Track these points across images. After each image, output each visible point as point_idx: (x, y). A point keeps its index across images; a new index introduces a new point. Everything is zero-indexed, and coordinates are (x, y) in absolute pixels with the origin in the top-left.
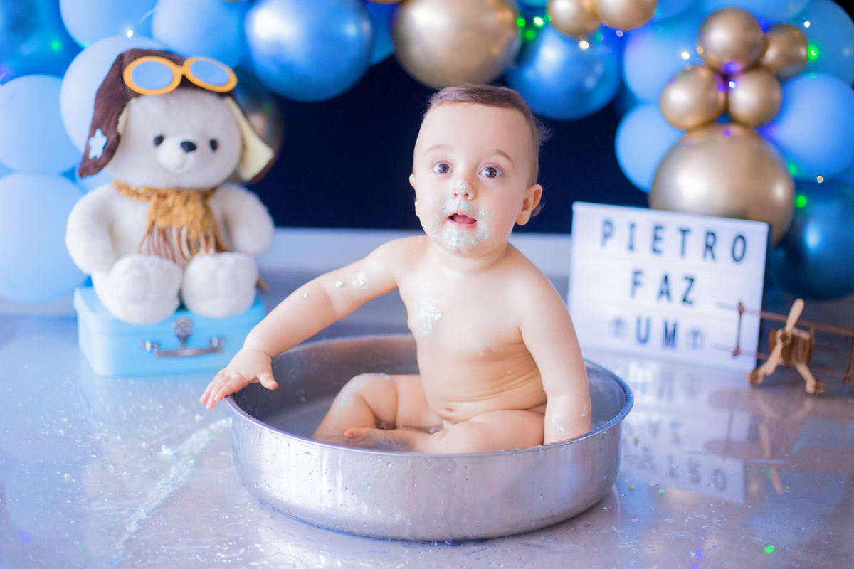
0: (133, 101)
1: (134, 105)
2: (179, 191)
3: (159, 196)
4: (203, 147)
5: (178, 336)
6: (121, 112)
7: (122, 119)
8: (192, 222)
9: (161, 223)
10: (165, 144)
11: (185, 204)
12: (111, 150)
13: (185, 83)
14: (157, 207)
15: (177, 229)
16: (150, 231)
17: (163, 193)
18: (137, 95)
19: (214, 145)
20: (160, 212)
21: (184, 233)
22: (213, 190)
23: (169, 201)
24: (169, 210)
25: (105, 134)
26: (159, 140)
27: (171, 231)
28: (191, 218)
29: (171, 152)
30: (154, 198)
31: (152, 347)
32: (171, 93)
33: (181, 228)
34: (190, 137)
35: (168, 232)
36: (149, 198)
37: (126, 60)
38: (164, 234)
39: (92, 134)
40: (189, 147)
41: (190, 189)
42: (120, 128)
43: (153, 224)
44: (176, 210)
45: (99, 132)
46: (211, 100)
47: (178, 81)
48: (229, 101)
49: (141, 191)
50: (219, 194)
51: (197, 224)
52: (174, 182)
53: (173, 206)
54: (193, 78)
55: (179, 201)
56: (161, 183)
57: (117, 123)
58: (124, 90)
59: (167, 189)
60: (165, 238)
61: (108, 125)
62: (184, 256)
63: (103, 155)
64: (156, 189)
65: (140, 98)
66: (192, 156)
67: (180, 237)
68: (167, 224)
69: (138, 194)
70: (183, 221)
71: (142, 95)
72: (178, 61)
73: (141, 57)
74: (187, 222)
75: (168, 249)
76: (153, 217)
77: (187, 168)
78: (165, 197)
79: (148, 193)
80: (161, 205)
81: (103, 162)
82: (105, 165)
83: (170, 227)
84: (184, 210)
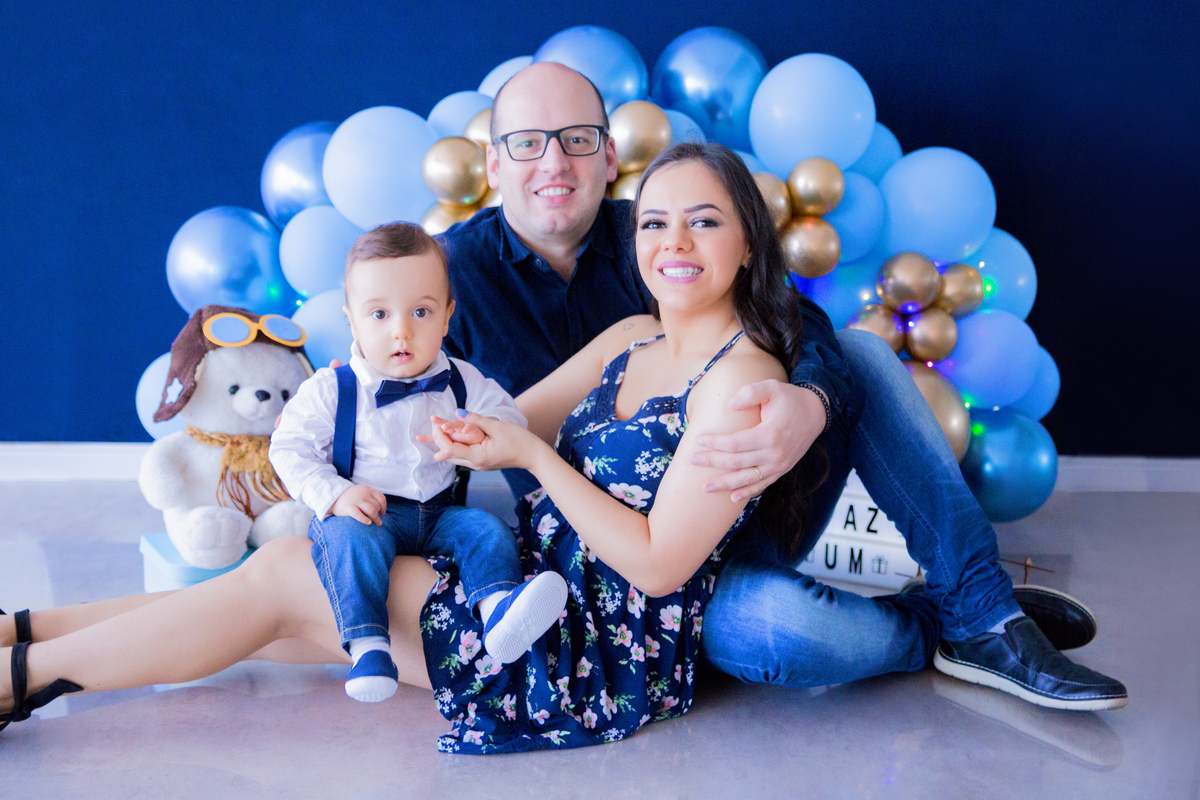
0: (211, 352)
1: (212, 357)
2: (251, 438)
3: (232, 443)
4: (276, 395)
6: (199, 363)
7: (199, 368)
8: (265, 466)
9: (234, 468)
10: (239, 393)
11: (257, 451)
12: (186, 397)
13: (261, 337)
14: (231, 453)
15: (249, 474)
16: (223, 477)
17: (235, 440)
18: (216, 347)
19: (286, 395)
20: (234, 458)
21: (258, 476)
23: (243, 448)
24: (242, 457)
25: (181, 383)
26: (235, 389)
27: (244, 477)
28: (263, 462)
29: (246, 400)
30: (228, 445)
32: (245, 347)
33: (255, 473)
34: (264, 387)
35: (241, 477)
36: (223, 444)
37: (204, 315)
38: (237, 478)
39: (169, 383)
40: (264, 396)
41: (261, 436)
42: (197, 376)
43: (227, 468)
44: (249, 456)
45: (176, 381)
46: (284, 353)
47: (254, 335)
48: (300, 355)
49: (215, 437)
52: (246, 429)
53: (246, 453)
54: (268, 333)
55: (251, 447)
56: (233, 429)
57: (195, 372)
58: (203, 342)
59: (240, 436)
60: (239, 482)
61: (186, 374)
62: (264, 496)
63: (178, 401)
64: (229, 436)
65: (218, 350)
66: (265, 404)
67: (254, 480)
68: (241, 469)
69: (211, 439)
70: (256, 466)
71: (219, 347)
72: (254, 318)
73: (219, 313)
74: (260, 466)
75: (242, 491)
76: (227, 463)
77: (260, 415)
78: (238, 444)
79: (222, 439)
80: (235, 452)
81: (177, 407)
82: (179, 410)
83: (244, 472)
84: (256, 455)
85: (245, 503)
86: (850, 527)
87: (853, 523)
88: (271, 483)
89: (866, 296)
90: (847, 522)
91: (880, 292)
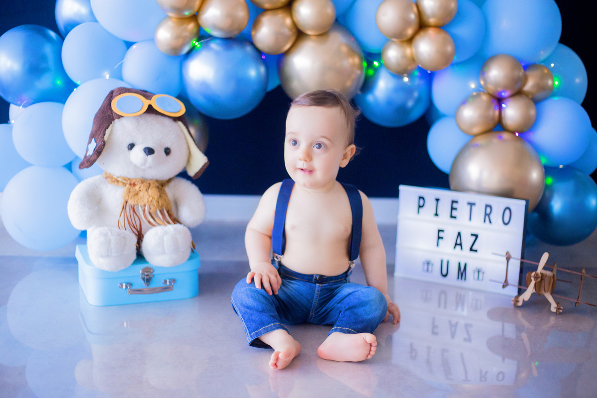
0: (116, 120)
1: (117, 123)
2: (143, 181)
3: (130, 184)
4: (160, 152)
5: (143, 279)
6: (108, 128)
7: (108, 132)
8: (151, 201)
9: (131, 202)
10: (134, 149)
11: (146, 190)
12: (99, 152)
13: (151, 110)
14: (129, 192)
15: (142, 206)
16: (124, 208)
17: (132, 182)
18: (120, 117)
19: (167, 151)
20: (131, 194)
21: (146, 208)
22: (169, 181)
23: (137, 188)
24: (137, 194)
25: (96, 141)
26: (131, 146)
27: (138, 208)
28: (151, 199)
29: (138, 155)
30: (128, 186)
31: (126, 287)
32: (140, 116)
33: (145, 206)
34: (150, 145)
35: (136, 208)
36: (124, 184)
37: (114, 94)
38: (133, 209)
39: (90, 142)
40: (150, 151)
41: (152, 180)
42: (106, 137)
43: (126, 202)
44: (141, 194)
45: (93, 140)
47: (146, 108)
48: (179, 123)
49: (120, 179)
50: (172, 184)
51: (154, 202)
52: (140, 175)
53: (140, 190)
54: (157, 107)
55: (143, 188)
56: (132, 175)
57: (104, 134)
58: (112, 113)
59: (136, 179)
60: (134, 211)
61: (99, 135)
62: (149, 222)
63: (94, 154)
64: (129, 179)
65: (121, 119)
66: (150, 157)
67: (144, 211)
68: (136, 203)
69: (118, 181)
70: (146, 201)
71: (122, 116)
72: (147, 97)
73: (125, 92)
74: (148, 201)
75: (137, 218)
76: (127, 198)
77: (148, 165)
78: (134, 185)
79: (124, 181)
80: (131, 190)
81: (93, 158)
82: (94, 161)
83: (138, 204)
84: (146, 193)
85: (139, 229)
86: (458, 247)
87: (461, 245)
88: (156, 214)
89: (473, 86)
90: (456, 244)
91: (482, 82)
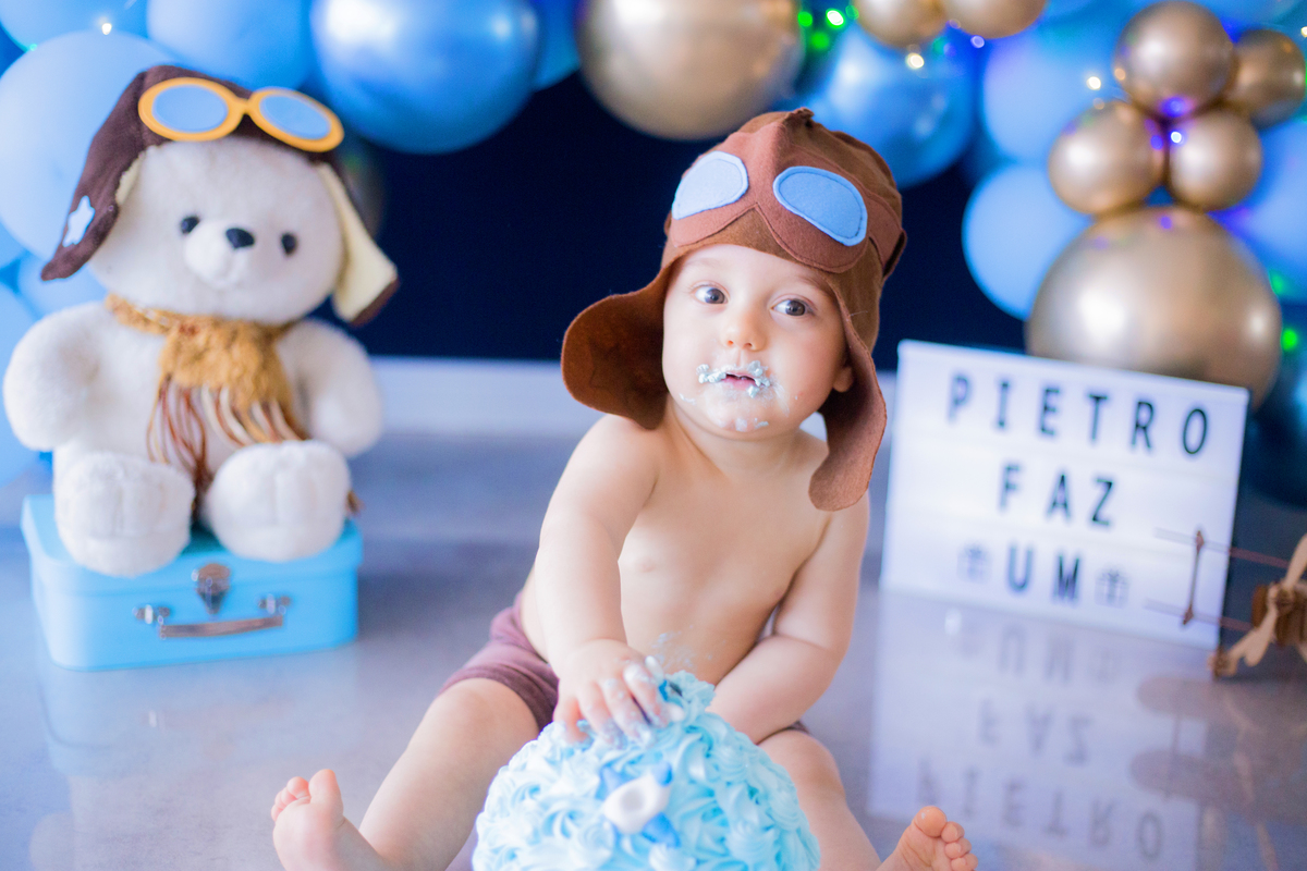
0: (152, 151)
1: (153, 158)
2: (217, 322)
3: (182, 329)
4: (268, 243)
5: (203, 595)
6: (126, 167)
7: (127, 179)
8: (240, 379)
9: (182, 378)
10: (198, 231)
11: (228, 347)
12: (99, 233)
13: (247, 129)
14: (178, 349)
15: (211, 391)
16: (162, 394)
17: (189, 323)
18: (161, 141)
19: (289, 244)
20: (182, 358)
21: (225, 398)
22: (287, 327)
23: (200, 340)
24: (198, 356)
25: (92, 205)
26: (190, 224)
27: (200, 393)
28: (237, 372)
29: (208, 244)
30: (174, 333)
31: (155, 617)
32: (219, 141)
33: (219, 390)
34: (244, 222)
35: (194, 396)
36: (165, 330)
37: (148, 80)
39: (74, 207)
40: (241, 238)
41: (240, 320)
42: (121, 195)
43: (169, 378)
44: (211, 357)
45: (85, 202)
46: (293, 164)
47: (234, 122)
48: (325, 171)
49: (152, 316)
50: (294, 337)
51: (248, 383)
52: (210, 305)
53: (207, 349)
54: (262, 121)
55: (217, 340)
56: (187, 303)
57: (117, 185)
58: (139, 129)
59: (198, 317)
60: (189, 405)
61: (101, 188)
62: (232, 437)
63: (85, 239)
64: (177, 316)
65: (167, 148)
66: (243, 255)
67: (217, 404)
68: (195, 380)
69: (147, 321)
70: (223, 376)
71: (167, 140)
72: (241, 92)
73: (174, 77)
74: (229, 379)
75: (195, 426)
76: (170, 367)
77: (234, 276)
78: (193, 331)
79: (164, 322)
80: (185, 346)
81: (81, 252)
82: (86, 258)
83: (200, 387)
84: (225, 356)
85: (199, 455)
86: (1059, 515)
87: (1065, 505)
88: (250, 412)
90: (1054, 504)
